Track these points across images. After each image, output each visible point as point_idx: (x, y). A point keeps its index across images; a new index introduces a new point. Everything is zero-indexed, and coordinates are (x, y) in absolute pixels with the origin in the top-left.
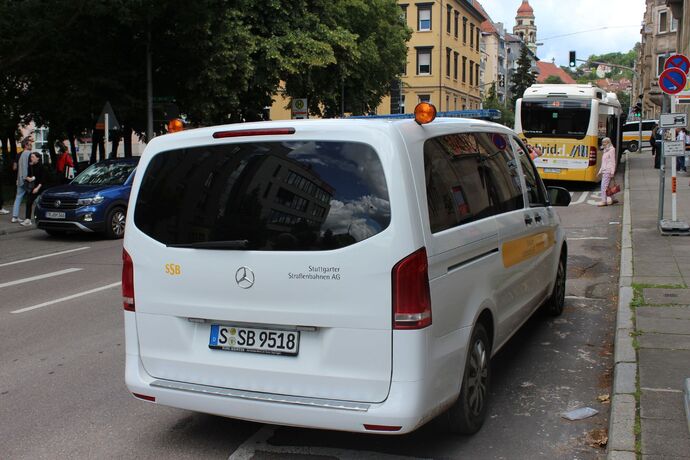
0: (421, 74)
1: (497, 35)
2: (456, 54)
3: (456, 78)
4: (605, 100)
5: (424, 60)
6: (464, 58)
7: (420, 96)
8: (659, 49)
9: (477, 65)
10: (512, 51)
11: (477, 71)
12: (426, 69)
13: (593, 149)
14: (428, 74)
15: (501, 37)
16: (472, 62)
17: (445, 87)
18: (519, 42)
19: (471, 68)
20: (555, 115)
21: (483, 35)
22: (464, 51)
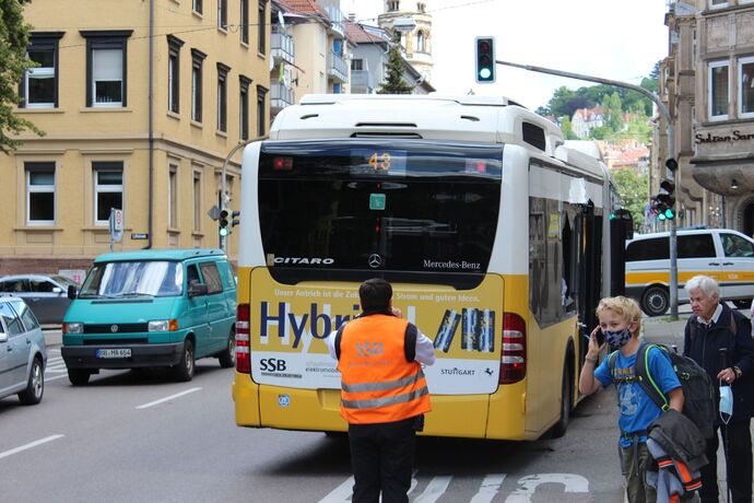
0: (97, 105)
1: (326, 24)
2: (198, 56)
3: (199, 118)
4: (556, 153)
5: (107, 67)
6: (223, 69)
7: (96, 166)
8: (712, 47)
9: (261, 90)
10: (366, 66)
11: (261, 104)
12: (112, 91)
13: (513, 321)
14: (117, 105)
15: (335, 28)
16: (245, 81)
17: (162, 141)
18: (383, 45)
19: (244, 96)
20: (378, 201)
21: (287, 20)
22: (222, 47)
